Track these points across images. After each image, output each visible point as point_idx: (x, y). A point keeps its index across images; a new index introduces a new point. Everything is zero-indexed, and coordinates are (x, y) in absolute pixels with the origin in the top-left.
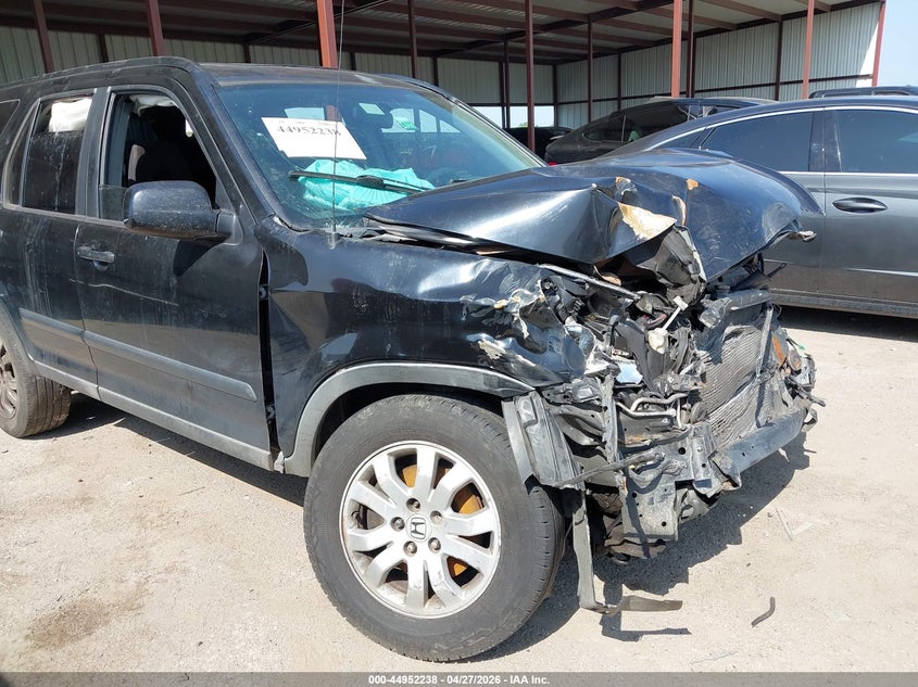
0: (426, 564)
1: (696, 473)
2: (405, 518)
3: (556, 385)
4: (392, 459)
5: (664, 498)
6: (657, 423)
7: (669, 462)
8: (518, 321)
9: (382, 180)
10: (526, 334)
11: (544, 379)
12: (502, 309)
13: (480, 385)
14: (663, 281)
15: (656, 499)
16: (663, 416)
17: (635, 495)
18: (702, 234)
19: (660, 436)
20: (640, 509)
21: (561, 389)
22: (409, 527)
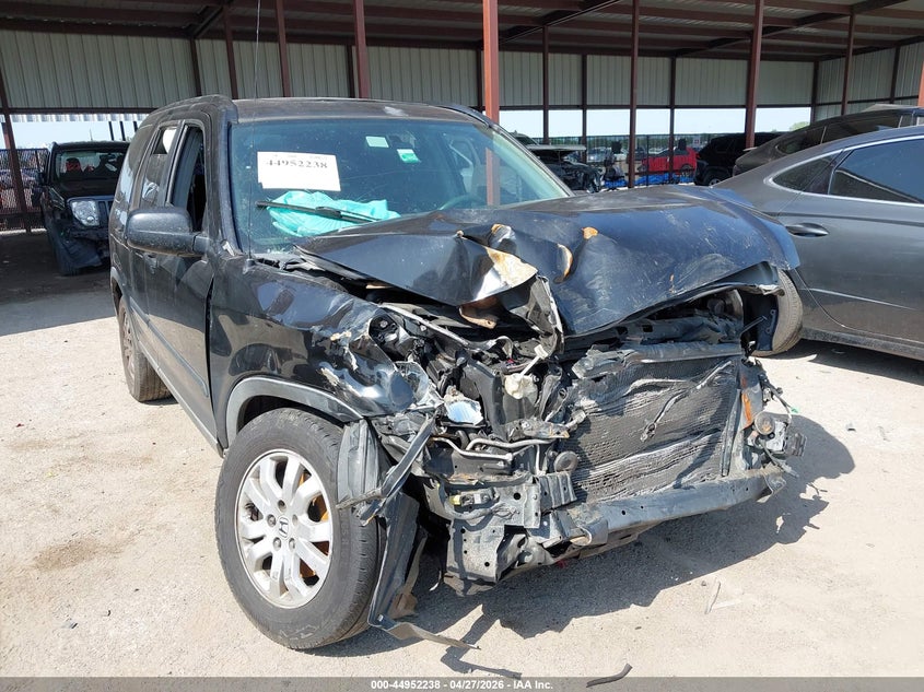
0: (285, 560)
1: (527, 519)
2: (276, 516)
3: (380, 416)
4: (274, 463)
5: (491, 539)
6: (491, 465)
7: (502, 505)
8: (348, 354)
9: (339, 212)
10: (355, 367)
11: (370, 410)
12: (336, 341)
13: (325, 408)
14: (535, 328)
15: (483, 539)
16: (499, 460)
17: (463, 531)
18: (594, 283)
19: (492, 479)
20: (465, 546)
21: (384, 420)
22: (279, 525)
